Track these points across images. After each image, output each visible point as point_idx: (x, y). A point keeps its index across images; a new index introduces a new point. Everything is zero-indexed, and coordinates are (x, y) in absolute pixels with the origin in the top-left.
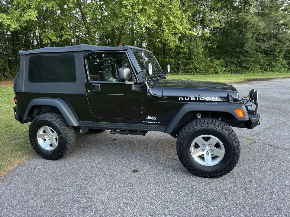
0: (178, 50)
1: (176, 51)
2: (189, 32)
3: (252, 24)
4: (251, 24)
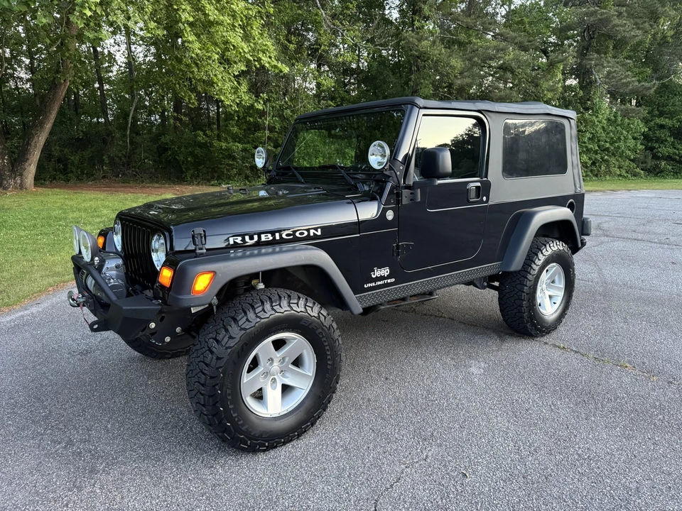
0: (251, 119)
1: (246, 122)
2: (269, 63)
3: (435, 58)
4: (432, 61)
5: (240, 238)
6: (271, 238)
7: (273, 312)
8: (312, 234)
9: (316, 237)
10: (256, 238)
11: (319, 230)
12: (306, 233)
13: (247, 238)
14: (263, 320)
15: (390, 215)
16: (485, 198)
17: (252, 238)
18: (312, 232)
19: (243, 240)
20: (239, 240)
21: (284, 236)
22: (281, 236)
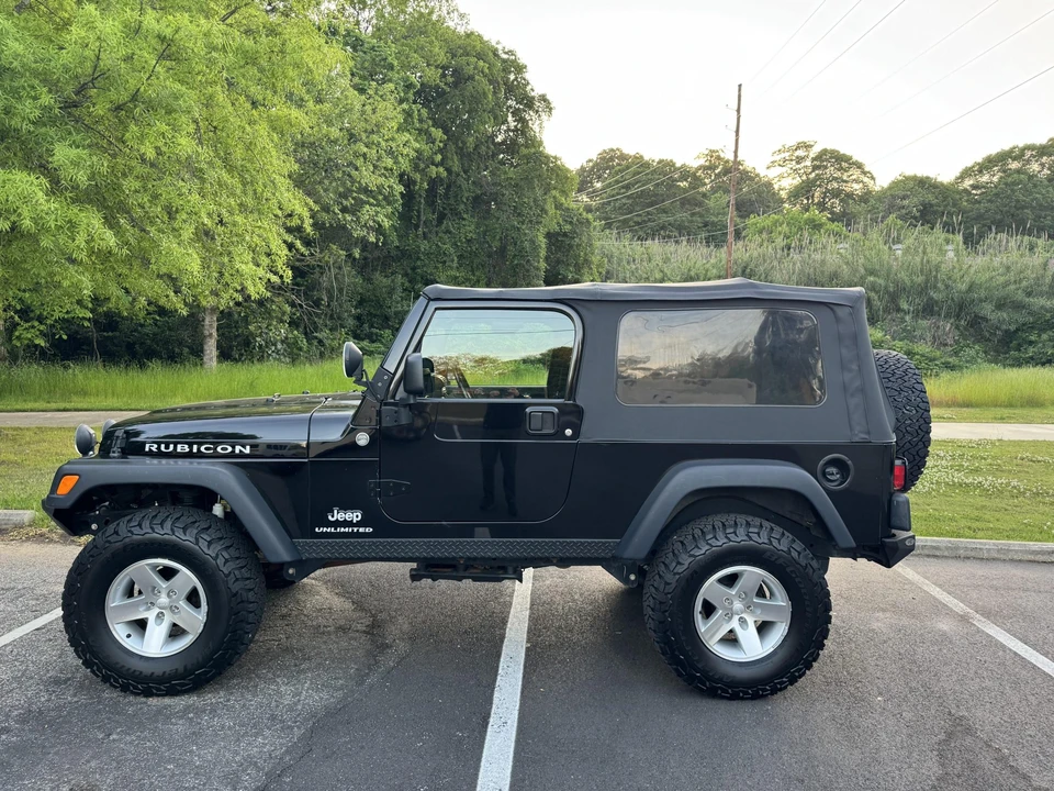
5: (156, 446)
6: (188, 450)
7: (150, 531)
8: (237, 451)
9: (241, 455)
10: (172, 447)
11: (248, 447)
12: (230, 449)
13: (163, 446)
14: (135, 537)
15: (363, 439)
16: (569, 432)
17: (167, 447)
18: (238, 449)
19: (159, 448)
20: (154, 449)
21: (202, 449)
22: (199, 449)
